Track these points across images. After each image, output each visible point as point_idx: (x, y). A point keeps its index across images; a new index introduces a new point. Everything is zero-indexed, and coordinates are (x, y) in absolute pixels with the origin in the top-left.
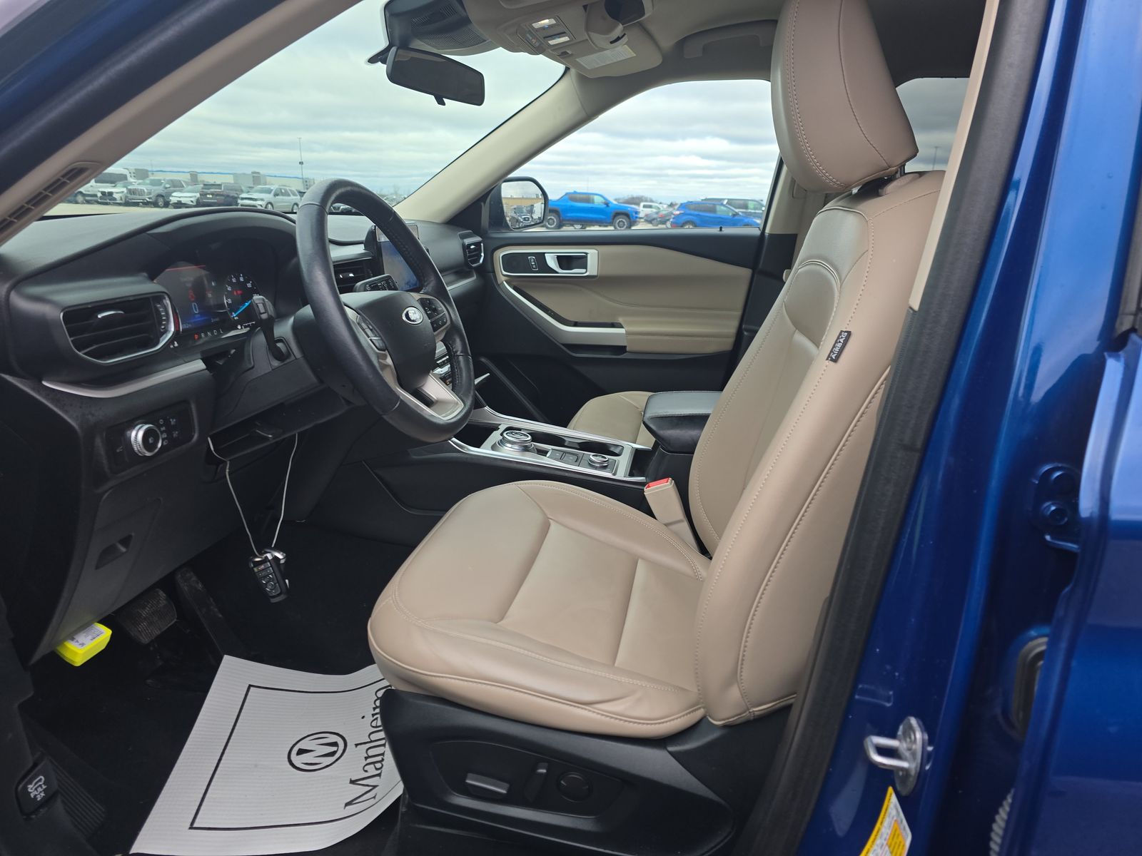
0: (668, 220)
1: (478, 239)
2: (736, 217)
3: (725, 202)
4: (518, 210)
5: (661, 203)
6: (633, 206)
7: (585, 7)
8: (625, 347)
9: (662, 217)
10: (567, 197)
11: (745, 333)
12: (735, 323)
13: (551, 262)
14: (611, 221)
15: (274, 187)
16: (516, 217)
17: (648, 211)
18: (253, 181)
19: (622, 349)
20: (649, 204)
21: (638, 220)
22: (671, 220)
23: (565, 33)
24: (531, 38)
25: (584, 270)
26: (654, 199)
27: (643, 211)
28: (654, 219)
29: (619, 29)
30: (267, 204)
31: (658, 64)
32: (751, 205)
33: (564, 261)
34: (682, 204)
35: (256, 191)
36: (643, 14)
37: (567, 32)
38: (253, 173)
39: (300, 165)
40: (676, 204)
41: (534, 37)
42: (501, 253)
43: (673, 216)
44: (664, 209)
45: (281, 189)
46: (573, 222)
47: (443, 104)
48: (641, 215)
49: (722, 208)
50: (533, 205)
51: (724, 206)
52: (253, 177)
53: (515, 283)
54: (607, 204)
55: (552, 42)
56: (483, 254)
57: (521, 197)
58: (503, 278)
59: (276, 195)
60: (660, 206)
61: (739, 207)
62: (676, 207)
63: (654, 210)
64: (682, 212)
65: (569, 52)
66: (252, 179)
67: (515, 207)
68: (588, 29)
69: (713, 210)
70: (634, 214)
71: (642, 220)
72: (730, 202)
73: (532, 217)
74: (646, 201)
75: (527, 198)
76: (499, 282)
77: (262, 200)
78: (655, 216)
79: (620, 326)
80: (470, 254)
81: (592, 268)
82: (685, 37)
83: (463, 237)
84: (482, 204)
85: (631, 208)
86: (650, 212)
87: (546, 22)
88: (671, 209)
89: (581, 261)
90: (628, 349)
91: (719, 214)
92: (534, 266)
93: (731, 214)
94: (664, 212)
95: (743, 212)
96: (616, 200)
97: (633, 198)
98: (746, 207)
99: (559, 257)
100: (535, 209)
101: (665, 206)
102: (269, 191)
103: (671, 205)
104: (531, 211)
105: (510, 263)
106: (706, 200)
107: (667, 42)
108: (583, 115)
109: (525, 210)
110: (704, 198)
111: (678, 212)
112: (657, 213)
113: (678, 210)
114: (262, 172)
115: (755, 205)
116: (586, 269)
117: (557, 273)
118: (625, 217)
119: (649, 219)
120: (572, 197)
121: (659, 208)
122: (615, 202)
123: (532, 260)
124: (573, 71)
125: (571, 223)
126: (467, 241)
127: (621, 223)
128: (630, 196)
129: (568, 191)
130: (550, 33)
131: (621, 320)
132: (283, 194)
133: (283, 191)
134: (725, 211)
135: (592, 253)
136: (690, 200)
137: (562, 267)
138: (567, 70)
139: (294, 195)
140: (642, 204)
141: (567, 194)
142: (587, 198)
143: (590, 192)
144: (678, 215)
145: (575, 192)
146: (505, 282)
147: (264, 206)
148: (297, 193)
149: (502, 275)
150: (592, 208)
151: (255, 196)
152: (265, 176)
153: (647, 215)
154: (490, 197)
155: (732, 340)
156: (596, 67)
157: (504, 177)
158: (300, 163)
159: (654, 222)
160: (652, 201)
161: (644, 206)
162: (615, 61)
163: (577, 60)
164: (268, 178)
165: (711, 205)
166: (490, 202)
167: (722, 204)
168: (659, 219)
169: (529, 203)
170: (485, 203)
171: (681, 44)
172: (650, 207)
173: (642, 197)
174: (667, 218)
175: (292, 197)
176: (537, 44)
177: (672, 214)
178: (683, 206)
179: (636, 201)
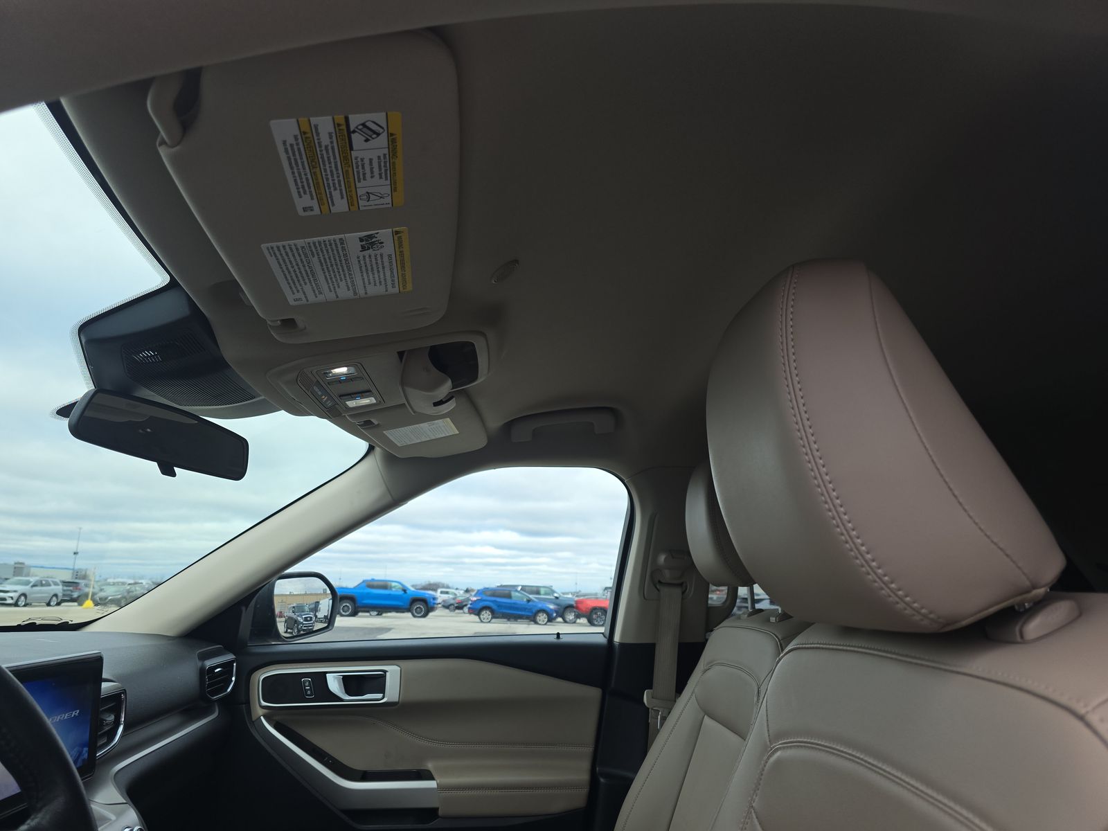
0: (466, 605)
1: (230, 657)
2: (530, 603)
3: (519, 588)
4: (298, 609)
5: (457, 589)
6: (430, 592)
7: (401, 354)
8: (437, 809)
9: (461, 602)
10: (364, 584)
11: (602, 780)
12: (586, 765)
13: (334, 684)
14: (408, 607)
15: (33, 580)
16: (295, 617)
17: (445, 597)
18: (14, 572)
19: (432, 813)
20: (445, 588)
21: (436, 606)
22: (469, 606)
23: (369, 391)
24: (320, 393)
25: (380, 696)
26: (450, 585)
27: (441, 597)
28: (451, 605)
29: (446, 388)
30: (20, 596)
31: (480, 447)
32: (542, 591)
33: (352, 684)
34: (478, 591)
35: (11, 584)
36: (475, 378)
37: (374, 391)
38: (15, 563)
39: (74, 556)
40: (473, 590)
41: (326, 393)
42: (263, 675)
43: (470, 602)
44: (461, 595)
45: (41, 581)
46: (368, 608)
47: (173, 474)
48: (439, 601)
49: (517, 594)
50: (318, 602)
51: (519, 592)
52: (15, 568)
53: (277, 718)
54: (405, 591)
55: (351, 404)
56: (234, 679)
57: (304, 593)
58: (260, 712)
59: (34, 586)
60: (456, 592)
61: (532, 593)
62: (473, 594)
63: (451, 596)
64: (479, 598)
65: (375, 422)
66: (12, 570)
67: (295, 605)
68: (404, 383)
69: (509, 596)
70: (432, 600)
71: (440, 606)
72: (524, 588)
73: (316, 617)
74: (443, 587)
75: (311, 594)
76: (254, 719)
77: (15, 591)
78: (452, 602)
79: (428, 776)
80: (210, 681)
81: (392, 692)
82: (512, 420)
83: (204, 657)
84: (244, 608)
85: (428, 594)
86: (447, 598)
87: (344, 370)
88: (467, 595)
89: (377, 683)
90: (440, 813)
91: (514, 600)
92: (309, 692)
93: (525, 600)
94: (461, 598)
95: (536, 598)
96: (413, 586)
97: (430, 585)
98: (538, 593)
99: (345, 678)
100: (320, 606)
101: (462, 592)
102: (27, 583)
103: (467, 591)
104: (315, 608)
105: (275, 688)
106: (501, 586)
107: (495, 423)
108: (388, 499)
109: (306, 608)
110: (499, 585)
111: (475, 599)
112: (454, 599)
113: (475, 596)
114: (28, 562)
115: (545, 591)
116: (384, 694)
117: (342, 700)
118: (423, 604)
119: (446, 605)
120: (370, 584)
121: (455, 594)
122: (412, 589)
123: (307, 684)
124: (378, 450)
125: (367, 609)
126: (209, 663)
127: (418, 609)
128: (427, 583)
129: (365, 578)
130: (349, 389)
131: (430, 766)
132: (42, 585)
133: (44, 582)
134: (519, 597)
135: (393, 672)
136: (487, 586)
137: (348, 692)
138: (371, 449)
139: (56, 584)
140: (439, 590)
141: (364, 581)
142: (385, 585)
143: (388, 578)
144: (475, 601)
145: (373, 580)
146: (262, 718)
147: (15, 599)
148: (60, 584)
149: (260, 705)
150: (390, 595)
151: (7, 588)
152: (31, 567)
153: (444, 601)
154: (255, 599)
155: (584, 791)
156: (409, 443)
157: (279, 571)
158: (75, 553)
159: (452, 607)
160: (448, 587)
161: (442, 592)
162: (434, 438)
163: (384, 432)
164: (32, 570)
165: (507, 592)
166: (256, 605)
167: (516, 591)
168: (456, 605)
169: (313, 600)
170: (247, 607)
171: (509, 426)
172: (447, 593)
173: (439, 583)
174: (464, 604)
175: (53, 587)
176: (329, 404)
177: (469, 600)
178: (479, 592)
179: (433, 587)
